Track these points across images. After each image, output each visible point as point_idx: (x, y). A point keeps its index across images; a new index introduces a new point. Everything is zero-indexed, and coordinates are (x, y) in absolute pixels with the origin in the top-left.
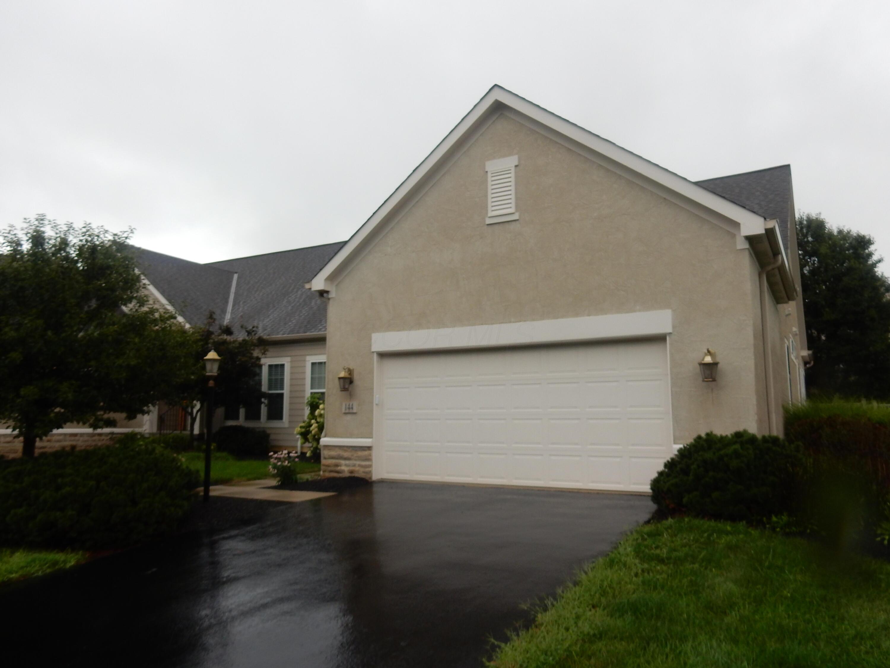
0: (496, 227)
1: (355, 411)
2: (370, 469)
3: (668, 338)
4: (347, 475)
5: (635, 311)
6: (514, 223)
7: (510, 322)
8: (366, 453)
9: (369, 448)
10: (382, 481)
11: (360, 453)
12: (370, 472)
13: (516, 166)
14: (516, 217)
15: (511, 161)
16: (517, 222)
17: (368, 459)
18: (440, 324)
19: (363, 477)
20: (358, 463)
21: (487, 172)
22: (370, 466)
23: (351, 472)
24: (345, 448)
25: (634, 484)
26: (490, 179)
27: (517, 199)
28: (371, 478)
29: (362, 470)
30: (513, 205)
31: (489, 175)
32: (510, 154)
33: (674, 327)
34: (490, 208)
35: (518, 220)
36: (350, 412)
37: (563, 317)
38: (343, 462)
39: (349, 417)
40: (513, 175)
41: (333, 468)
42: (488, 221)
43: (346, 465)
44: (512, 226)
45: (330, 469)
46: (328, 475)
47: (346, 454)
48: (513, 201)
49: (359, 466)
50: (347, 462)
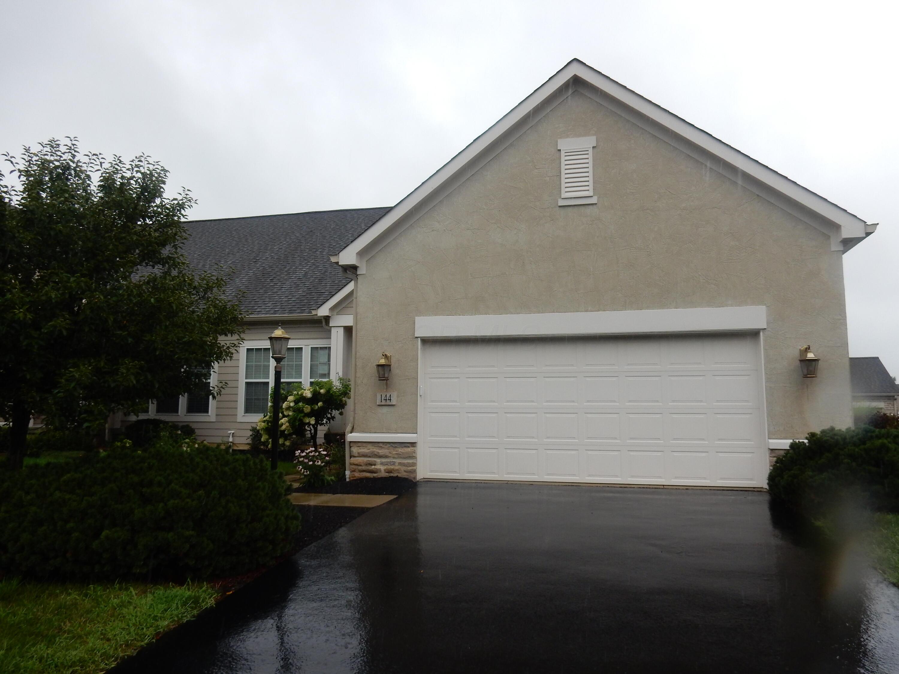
0: (570, 209)
1: (393, 402)
2: (414, 468)
3: (761, 334)
4: (383, 474)
5: (727, 306)
6: (591, 207)
7: (587, 311)
8: (409, 450)
9: (413, 444)
10: (428, 481)
11: (400, 450)
12: (414, 471)
13: (594, 147)
14: (594, 200)
15: (589, 142)
16: (595, 206)
17: (412, 456)
18: (501, 309)
19: (406, 477)
20: (398, 461)
21: (560, 150)
22: (414, 464)
23: (389, 472)
24: (381, 445)
25: (722, 479)
26: (563, 158)
27: (594, 183)
28: (415, 478)
29: (403, 468)
30: (591, 188)
31: (563, 152)
32: (586, 134)
33: (768, 323)
34: (563, 190)
35: (596, 204)
36: (387, 403)
37: (648, 308)
38: (378, 460)
39: (385, 410)
40: (590, 156)
41: (364, 468)
42: (561, 203)
43: (382, 464)
44: (589, 210)
45: (360, 468)
46: (357, 475)
47: (381, 452)
48: (591, 183)
49: (400, 464)
50: (384, 460)
